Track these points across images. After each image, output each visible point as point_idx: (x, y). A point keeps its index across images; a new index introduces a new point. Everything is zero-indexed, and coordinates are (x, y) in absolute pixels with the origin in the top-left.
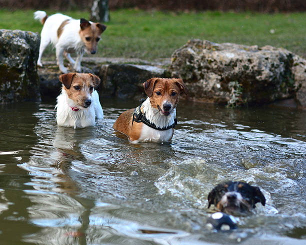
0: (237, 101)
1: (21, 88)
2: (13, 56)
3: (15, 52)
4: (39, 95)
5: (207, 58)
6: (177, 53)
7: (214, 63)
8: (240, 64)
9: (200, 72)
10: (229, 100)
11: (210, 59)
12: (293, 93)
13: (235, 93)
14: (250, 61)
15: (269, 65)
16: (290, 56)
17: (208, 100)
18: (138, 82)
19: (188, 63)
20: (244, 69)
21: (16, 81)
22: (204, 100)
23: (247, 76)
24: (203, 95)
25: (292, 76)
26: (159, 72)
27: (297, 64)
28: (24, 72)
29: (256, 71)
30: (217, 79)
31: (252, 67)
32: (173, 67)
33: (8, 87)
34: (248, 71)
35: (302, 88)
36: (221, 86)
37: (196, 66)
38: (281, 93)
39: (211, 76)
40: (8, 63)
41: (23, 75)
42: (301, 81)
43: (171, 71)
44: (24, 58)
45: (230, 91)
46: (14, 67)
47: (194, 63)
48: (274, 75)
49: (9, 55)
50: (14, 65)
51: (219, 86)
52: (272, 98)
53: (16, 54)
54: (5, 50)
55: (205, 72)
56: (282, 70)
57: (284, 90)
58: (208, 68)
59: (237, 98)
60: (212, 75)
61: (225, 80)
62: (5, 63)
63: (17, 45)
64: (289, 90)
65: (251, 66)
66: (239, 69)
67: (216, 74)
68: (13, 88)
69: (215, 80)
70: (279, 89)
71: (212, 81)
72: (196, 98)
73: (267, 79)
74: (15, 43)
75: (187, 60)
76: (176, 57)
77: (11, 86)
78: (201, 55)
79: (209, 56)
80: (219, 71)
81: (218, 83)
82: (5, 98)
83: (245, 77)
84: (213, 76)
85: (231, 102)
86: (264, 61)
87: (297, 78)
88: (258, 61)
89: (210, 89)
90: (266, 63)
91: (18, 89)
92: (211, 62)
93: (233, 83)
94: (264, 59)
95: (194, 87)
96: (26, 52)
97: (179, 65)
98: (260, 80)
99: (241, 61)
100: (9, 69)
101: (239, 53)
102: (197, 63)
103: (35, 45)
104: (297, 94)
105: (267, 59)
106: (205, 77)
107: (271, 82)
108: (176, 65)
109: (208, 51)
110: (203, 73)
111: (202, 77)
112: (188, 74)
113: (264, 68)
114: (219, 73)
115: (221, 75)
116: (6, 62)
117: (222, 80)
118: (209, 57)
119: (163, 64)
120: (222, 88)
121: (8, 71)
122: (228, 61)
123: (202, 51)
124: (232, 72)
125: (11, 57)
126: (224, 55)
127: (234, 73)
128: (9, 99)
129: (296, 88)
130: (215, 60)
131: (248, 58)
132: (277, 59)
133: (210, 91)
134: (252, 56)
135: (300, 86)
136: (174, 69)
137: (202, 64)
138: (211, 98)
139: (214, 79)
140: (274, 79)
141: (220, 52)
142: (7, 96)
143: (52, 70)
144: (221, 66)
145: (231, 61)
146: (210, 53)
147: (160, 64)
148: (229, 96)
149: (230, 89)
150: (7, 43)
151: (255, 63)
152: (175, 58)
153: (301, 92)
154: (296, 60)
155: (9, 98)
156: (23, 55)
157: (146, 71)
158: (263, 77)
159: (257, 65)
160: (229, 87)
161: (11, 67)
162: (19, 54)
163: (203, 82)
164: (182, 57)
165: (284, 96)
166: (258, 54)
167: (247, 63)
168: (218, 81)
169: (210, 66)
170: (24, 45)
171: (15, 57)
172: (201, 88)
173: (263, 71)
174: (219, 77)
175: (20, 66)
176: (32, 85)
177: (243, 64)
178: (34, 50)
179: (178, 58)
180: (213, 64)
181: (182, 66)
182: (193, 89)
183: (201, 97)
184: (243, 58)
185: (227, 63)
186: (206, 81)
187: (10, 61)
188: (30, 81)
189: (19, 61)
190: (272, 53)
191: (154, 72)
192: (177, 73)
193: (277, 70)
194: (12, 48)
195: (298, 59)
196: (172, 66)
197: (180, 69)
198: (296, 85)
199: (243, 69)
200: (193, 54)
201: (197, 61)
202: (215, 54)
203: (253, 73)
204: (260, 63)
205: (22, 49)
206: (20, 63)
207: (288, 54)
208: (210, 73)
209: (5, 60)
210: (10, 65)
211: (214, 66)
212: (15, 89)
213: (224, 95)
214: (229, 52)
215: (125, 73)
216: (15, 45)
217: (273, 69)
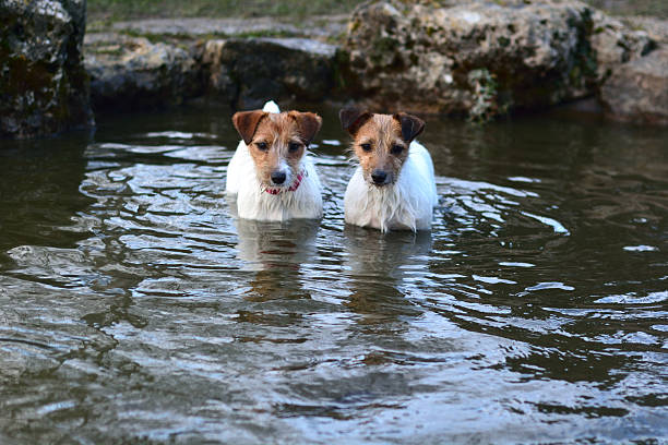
0: (489, 110)
1: (55, 103)
2: (38, 39)
3: (43, 30)
4: (91, 112)
5: (423, 24)
6: (361, 12)
7: (440, 32)
8: (491, 36)
9: (409, 52)
10: (471, 108)
11: (430, 25)
12: (594, 89)
13: (482, 92)
14: (511, 28)
15: (549, 36)
16: (587, 14)
17: (427, 107)
18: (283, 74)
19: (385, 34)
20: (501, 44)
21: (46, 90)
22: (419, 107)
23: (506, 59)
24: (416, 97)
25: (592, 54)
26: (326, 52)
27: (599, 31)
28: (60, 70)
29: (525, 48)
30: (445, 66)
31: (517, 41)
32: (354, 41)
33: (30, 103)
34: (508, 49)
35: (612, 78)
36: (455, 78)
37: (401, 39)
38: (571, 89)
39: (433, 60)
40: (27, 54)
41: (58, 77)
42: (610, 63)
43: (349, 48)
44: (60, 41)
45: (472, 90)
46: (40, 60)
47: (398, 34)
48: (560, 54)
49: (30, 35)
50: (40, 57)
51: (449, 79)
52: (554, 98)
53: (43, 34)
54: (21, 26)
55: (419, 52)
56: (574, 42)
57: (576, 83)
58: (426, 44)
59: (488, 104)
60: (435, 57)
61: (462, 66)
62: (20, 52)
63: (46, 14)
64: (587, 82)
65: (513, 38)
66: (491, 45)
67: (443, 54)
68: (39, 103)
69: (441, 68)
70: (567, 81)
71: (436, 70)
72: (404, 103)
73: (546, 63)
74: (42, 11)
75: (383, 27)
76: (359, 21)
77: (36, 99)
78: (412, 16)
79: (427, 20)
80: (449, 49)
81: (447, 73)
82: (24, 125)
83: (503, 60)
84: (438, 60)
85: (476, 110)
86: (538, 28)
87: (601, 57)
88: (527, 28)
89: (431, 86)
90: (543, 32)
91: (49, 105)
92: (432, 31)
93: (478, 74)
94: (538, 24)
95: (398, 81)
96: (64, 29)
97: (367, 38)
98: (533, 65)
99: (493, 29)
100: (29, 65)
101: (488, 11)
102: (405, 34)
103: (79, 12)
104: (603, 89)
105: (544, 22)
106: (421, 61)
107: (553, 69)
108: (360, 37)
109: (425, 8)
110: (416, 54)
111: (415, 60)
112: (385, 56)
113: (539, 42)
114: (450, 54)
115: (452, 58)
116: (24, 51)
117: (455, 68)
118: (427, 22)
119: (328, 34)
120: (455, 83)
121: (29, 70)
122: (468, 30)
123: (411, 9)
124: (477, 51)
125: (34, 40)
126: (459, 17)
127: (480, 53)
128: (32, 128)
129: (600, 78)
130: (441, 28)
131: (508, 22)
132: (563, 22)
133: (432, 90)
134: (515, 18)
135: (609, 73)
136: (356, 46)
137: (414, 37)
138: (433, 103)
139: (440, 65)
140: (559, 62)
141: (450, 10)
142: (28, 122)
143: (107, 56)
144: (453, 39)
145: (475, 30)
146: (430, 12)
147: (323, 34)
148: (469, 98)
149: (472, 84)
150: (26, 12)
151: (522, 31)
152: (355, 22)
153: (612, 86)
154: (598, 21)
155: (33, 125)
156: (58, 35)
157: (300, 52)
158: (539, 59)
159: (526, 35)
160: (469, 81)
161: (34, 62)
162: (49, 34)
163: (416, 72)
164: (372, 22)
165: (577, 93)
166: (526, 14)
167: (505, 34)
168: (448, 70)
169: (430, 40)
170: (60, 16)
171: (42, 39)
172: (412, 83)
173: (538, 47)
174: (450, 62)
175: (53, 59)
176: (75, 94)
177: (498, 34)
178: (77, 22)
179: (363, 24)
180: (437, 36)
181: (373, 39)
182: (395, 85)
183: (412, 101)
184: (497, 22)
185: (466, 34)
186: (423, 70)
187: (31, 49)
188: (72, 87)
189: (50, 49)
190: (552, 10)
191: (317, 55)
192: (362, 54)
193: (564, 45)
194: (36, 22)
195: (603, 18)
196: (350, 40)
197: (367, 45)
198: (601, 71)
199: (498, 46)
200: (395, 16)
201: (404, 29)
202: (440, 14)
203: (519, 52)
204: (531, 33)
205: (56, 23)
206: (53, 51)
207: (582, 10)
208: (432, 54)
209: (22, 47)
210: (31, 58)
211: (438, 39)
212: (43, 106)
213: (460, 97)
214: (467, 9)
215: (257, 58)
216: (41, 15)
217: (557, 42)
